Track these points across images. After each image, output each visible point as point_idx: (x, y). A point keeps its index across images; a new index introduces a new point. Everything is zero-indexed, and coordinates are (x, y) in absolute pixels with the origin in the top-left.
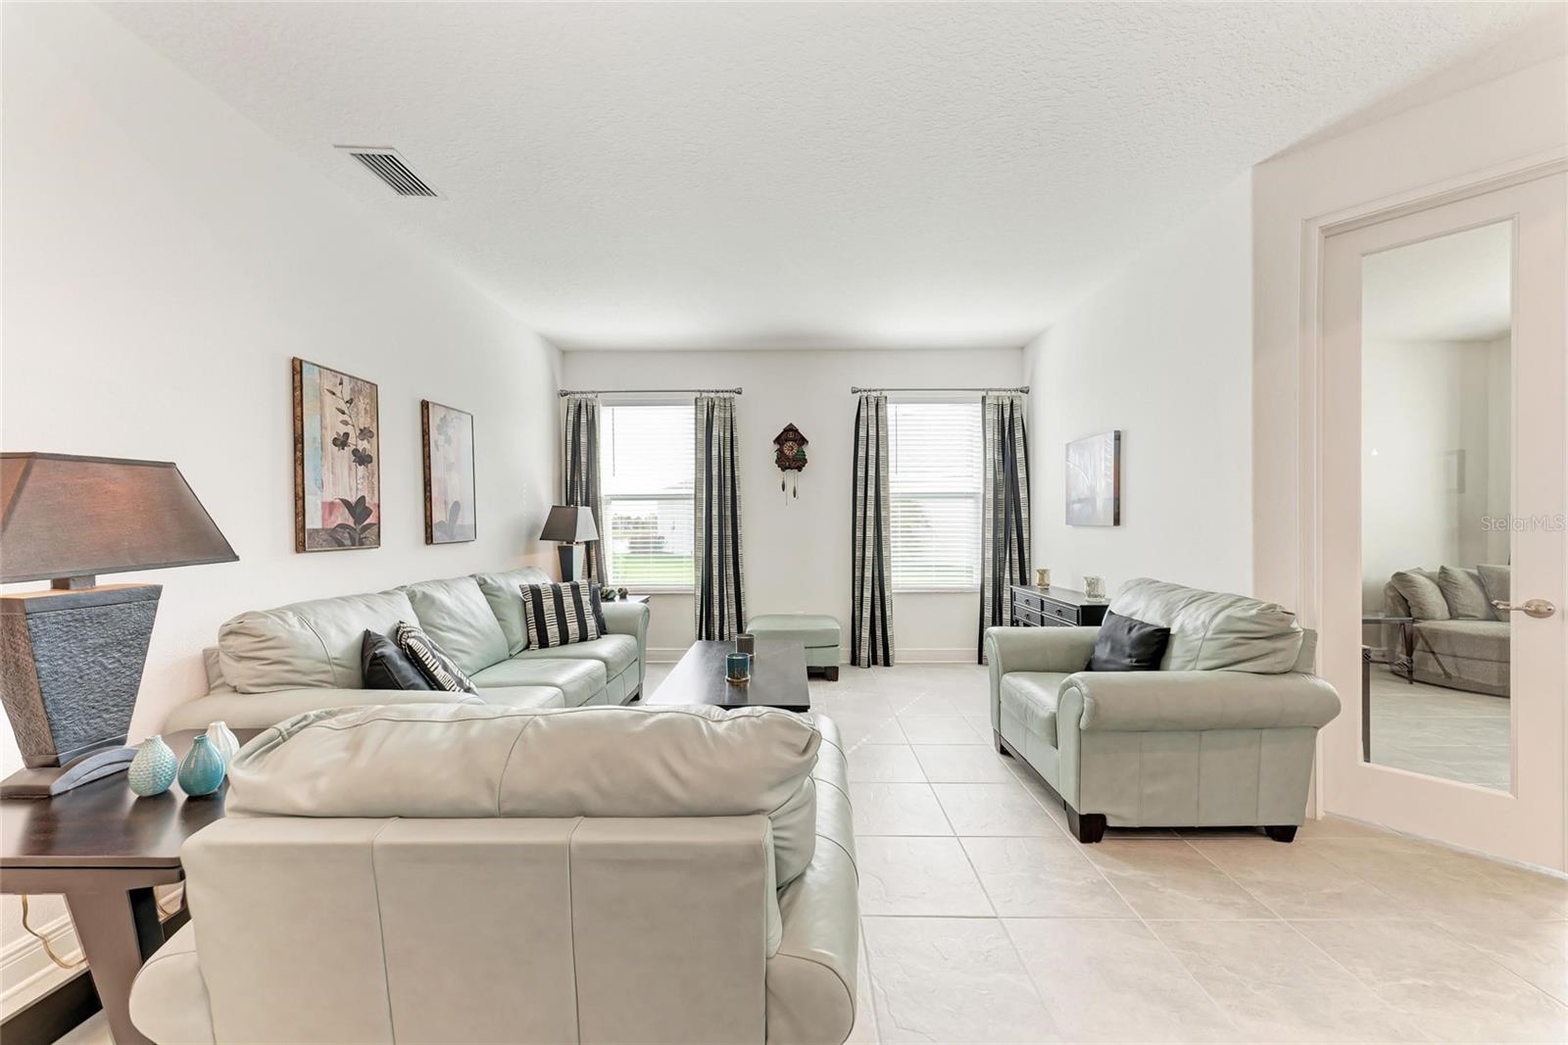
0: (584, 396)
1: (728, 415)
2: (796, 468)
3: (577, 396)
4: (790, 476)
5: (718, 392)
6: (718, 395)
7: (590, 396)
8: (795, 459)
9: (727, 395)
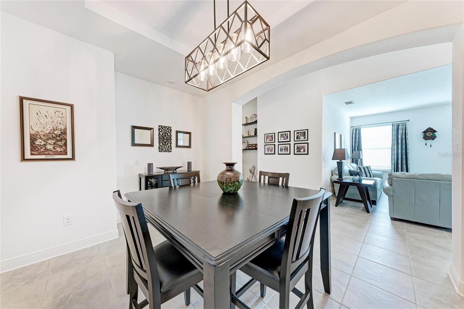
0: (357, 127)
1: (404, 127)
2: (432, 139)
3: (356, 127)
4: (429, 142)
5: (400, 121)
6: (400, 122)
7: (359, 127)
8: (431, 137)
9: (404, 122)
